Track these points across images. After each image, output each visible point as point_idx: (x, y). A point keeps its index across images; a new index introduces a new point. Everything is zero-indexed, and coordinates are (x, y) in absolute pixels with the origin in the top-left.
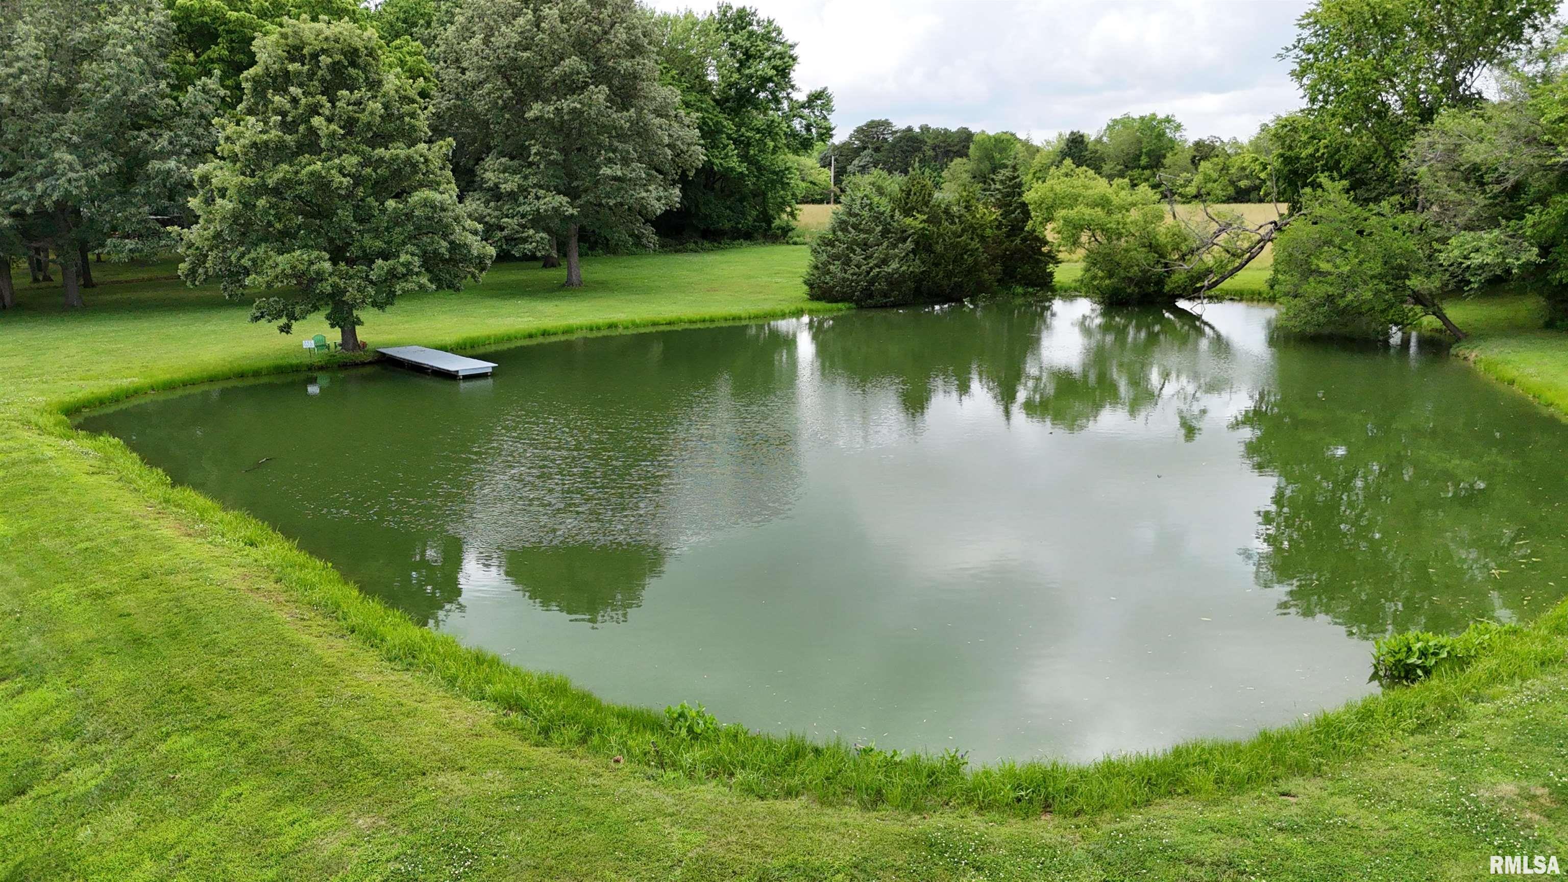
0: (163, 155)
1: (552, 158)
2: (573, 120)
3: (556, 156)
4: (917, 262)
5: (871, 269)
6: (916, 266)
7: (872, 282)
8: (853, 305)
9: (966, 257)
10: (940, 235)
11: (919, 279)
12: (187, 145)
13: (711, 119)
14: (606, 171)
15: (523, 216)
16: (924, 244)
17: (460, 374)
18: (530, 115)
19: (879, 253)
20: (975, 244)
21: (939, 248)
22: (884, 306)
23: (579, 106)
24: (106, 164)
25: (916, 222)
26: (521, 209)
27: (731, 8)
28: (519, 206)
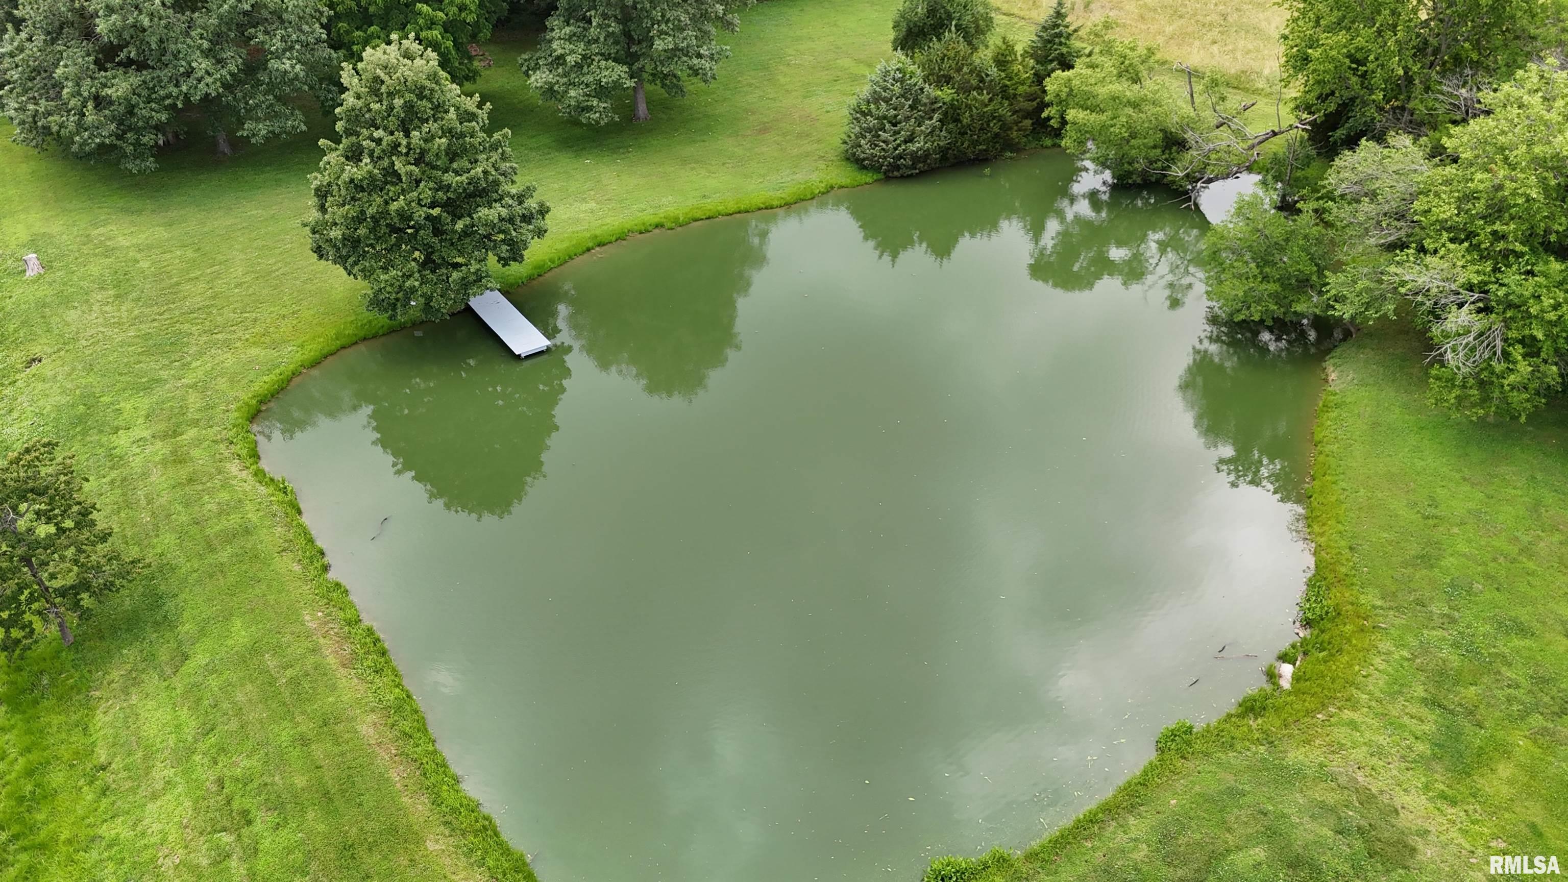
4: (944, 133)
5: (899, 145)
6: (944, 139)
7: (900, 157)
8: (881, 176)
9: (992, 125)
10: (969, 107)
11: (944, 152)
16: (951, 114)
17: (523, 356)
19: (905, 129)
20: (1004, 110)
21: (966, 120)
22: (911, 176)
25: (946, 94)
26: (585, 79)
28: (583, 75)
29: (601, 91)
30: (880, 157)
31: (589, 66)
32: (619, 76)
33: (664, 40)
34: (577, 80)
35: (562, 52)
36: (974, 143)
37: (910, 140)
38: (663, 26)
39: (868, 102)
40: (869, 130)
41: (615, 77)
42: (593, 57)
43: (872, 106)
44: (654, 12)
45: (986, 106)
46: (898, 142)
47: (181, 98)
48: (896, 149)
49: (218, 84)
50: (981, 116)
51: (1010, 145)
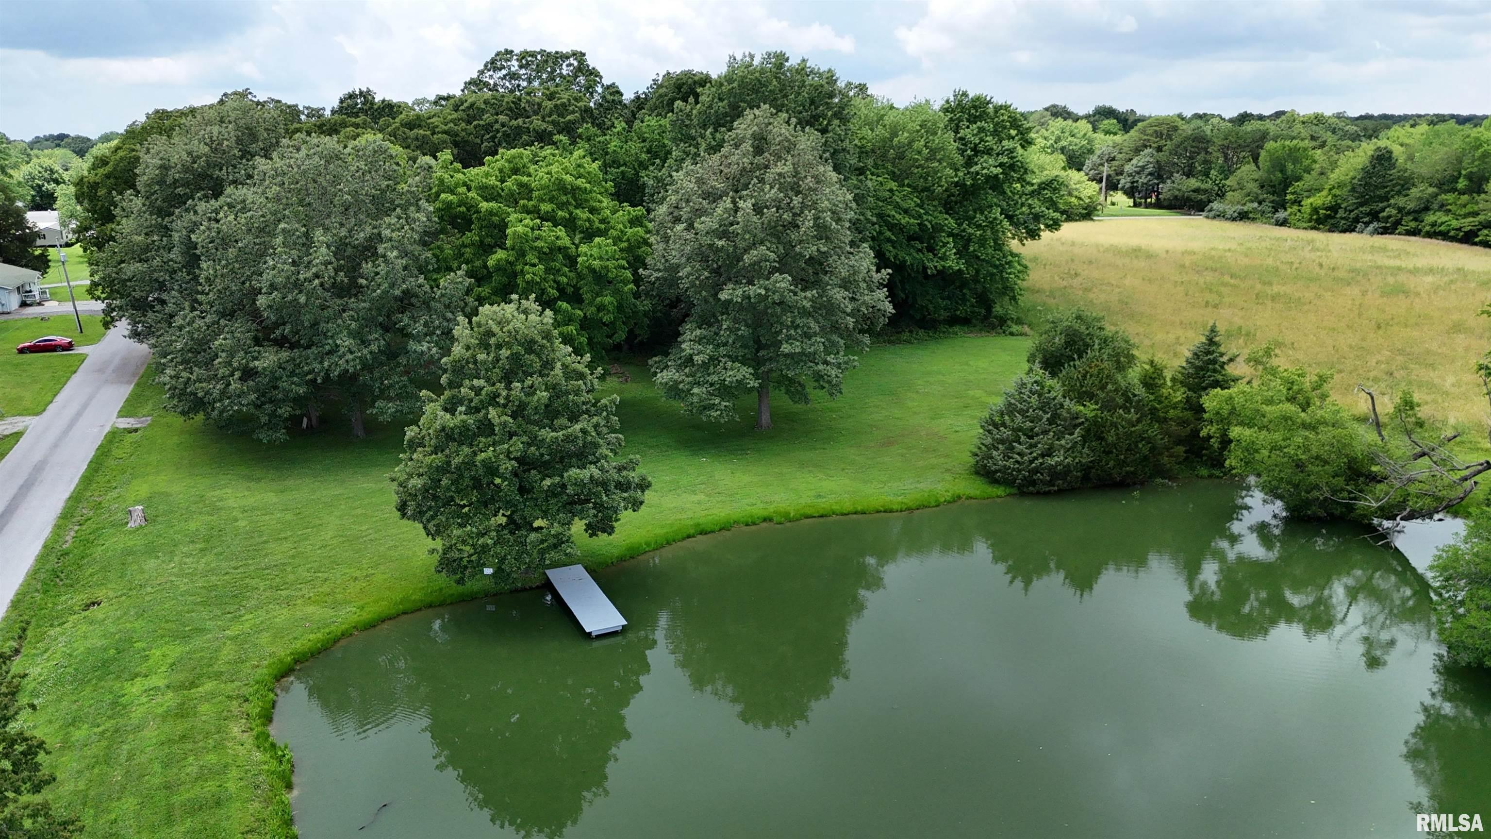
1: (740, 333)
2: (759, 302)
3: (743, 331)
4: (1086, 450)
5: (1036, 458)
6: (1086, 456)
7: (1036, 471)
8: (1014, 491)
9: (1140, 446)
10: (1114, 425)
11: (1086, 470)
12: (438, 327)
13: (930, 222)
14: (786, 348)
15: (712, 385)
16: (1095, 432)
17: (594, 634)
18: (723, 296)
19: (1044, 442)
20: (1154, 431)
21: (1111, 438)
22: (1047, 494)
23: (763, 292)
25: (1089, 410)
26: (710, 379)
27: (967, 96)
28: (709, 375)
29: (725, 390)
30: (1014, 469)
31: (715, 367)
32: (744, 376)
33: (791, 344)
34: (702, 379)
35: (691, 352)
36: (1122, 464)
37: (1049, 453)
38: (792, 332)
39: (1002, 414)
40: (1002, 441)
41: (739, 377)
42: (720, 359)
43: (1006, 417)
44: (785, 317)
45: (1134, 426)
46: (1035, 454)
47: (322, 374)
48: (1031, 462)
49: (358, 361)
50: (1129, 435)
51: (1161, 472)
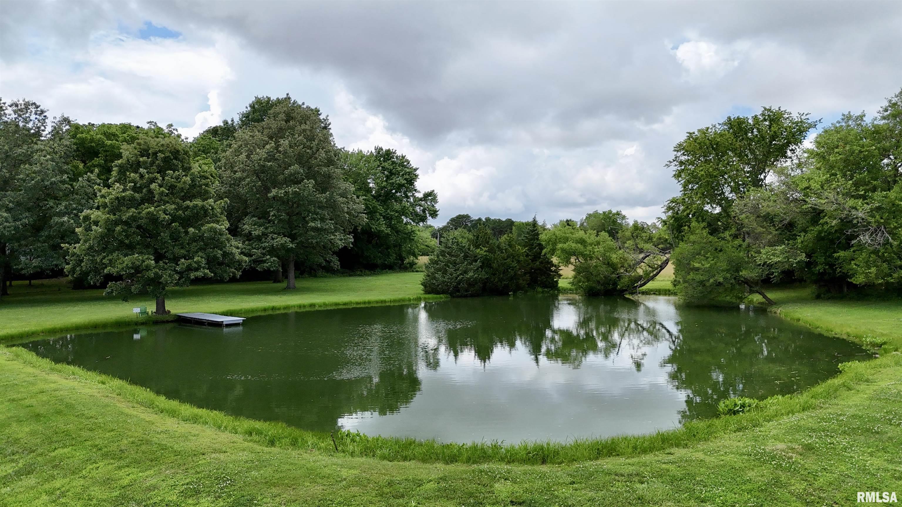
0: (61, 214)
1: (282, 217)
2: (295, 197)
3: (284, 216)
4: (483, 272)
5: (458, 276)
6: (483, 275)
7: (459, 283)
8: (449, 296)
9: (510, 270)
10: (495, 259)
11: (485, 282)
12: (75, 209)
13: (371, 205)
14: (312, 224)
15: (264, 249)
16: (486, 263)
17: (224, 323)
18: (270, 195)
19: (462, 267)
20: (515, 264)
21: (495, 265)
22: (466, 296)
23: (298, 190)
24: (27, 219)
25: (481, 252)
26: (263, 245)
27: (382, 150)
29: (272, 251)
30: (448, 282)
31: (266, 239)
32: (286, 241)
33: (315, 223)
34: (257, 246)
35: (250, 230)
36: (501, 280)
37: (466, 272)
40: (439, 270)
41: (282, 243)
42: (269, 235)
43: (441, 257)
44: (310, 207)
46: (458, 274)
50: (504, 265)
